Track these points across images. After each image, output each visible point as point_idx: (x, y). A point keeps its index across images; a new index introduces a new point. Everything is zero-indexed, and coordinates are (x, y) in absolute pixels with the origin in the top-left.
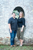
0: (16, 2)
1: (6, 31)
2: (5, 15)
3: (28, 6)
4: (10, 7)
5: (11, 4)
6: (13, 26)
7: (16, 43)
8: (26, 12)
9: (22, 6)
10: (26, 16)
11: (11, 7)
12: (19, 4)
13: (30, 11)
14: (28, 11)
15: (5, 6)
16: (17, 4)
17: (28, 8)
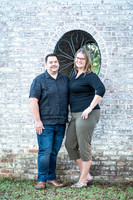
0: (67, 13)
1: (27, 126)
2: (24, 65)
3: (114, 28)
4: (42, 34)
5: (48, 18)
6: (47, 108)
7: (67, 172)
8: (107, 53)
9: (90, 26)
10: (105, 66)
11: (46, 34)
12: (77, 20)
13: (124, 45)
14: (114, 47)
15: (21, 29)
16: (70, 21)
17: (114, 34)
